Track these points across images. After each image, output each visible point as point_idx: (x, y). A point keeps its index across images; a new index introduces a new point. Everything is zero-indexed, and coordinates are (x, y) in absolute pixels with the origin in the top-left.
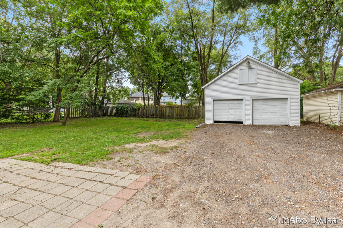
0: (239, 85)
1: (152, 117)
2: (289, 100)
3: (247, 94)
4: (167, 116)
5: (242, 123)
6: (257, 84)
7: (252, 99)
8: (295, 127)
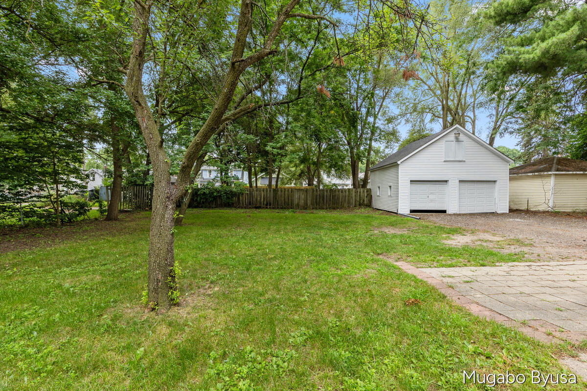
0: (444, 161)
1: (267, 208)
2: (497, 183)
3: (453, 174)
4: (296, 205)
5: (444, 212)
6: (465, 161)
7: (459, 181)
8: (503, 214)
